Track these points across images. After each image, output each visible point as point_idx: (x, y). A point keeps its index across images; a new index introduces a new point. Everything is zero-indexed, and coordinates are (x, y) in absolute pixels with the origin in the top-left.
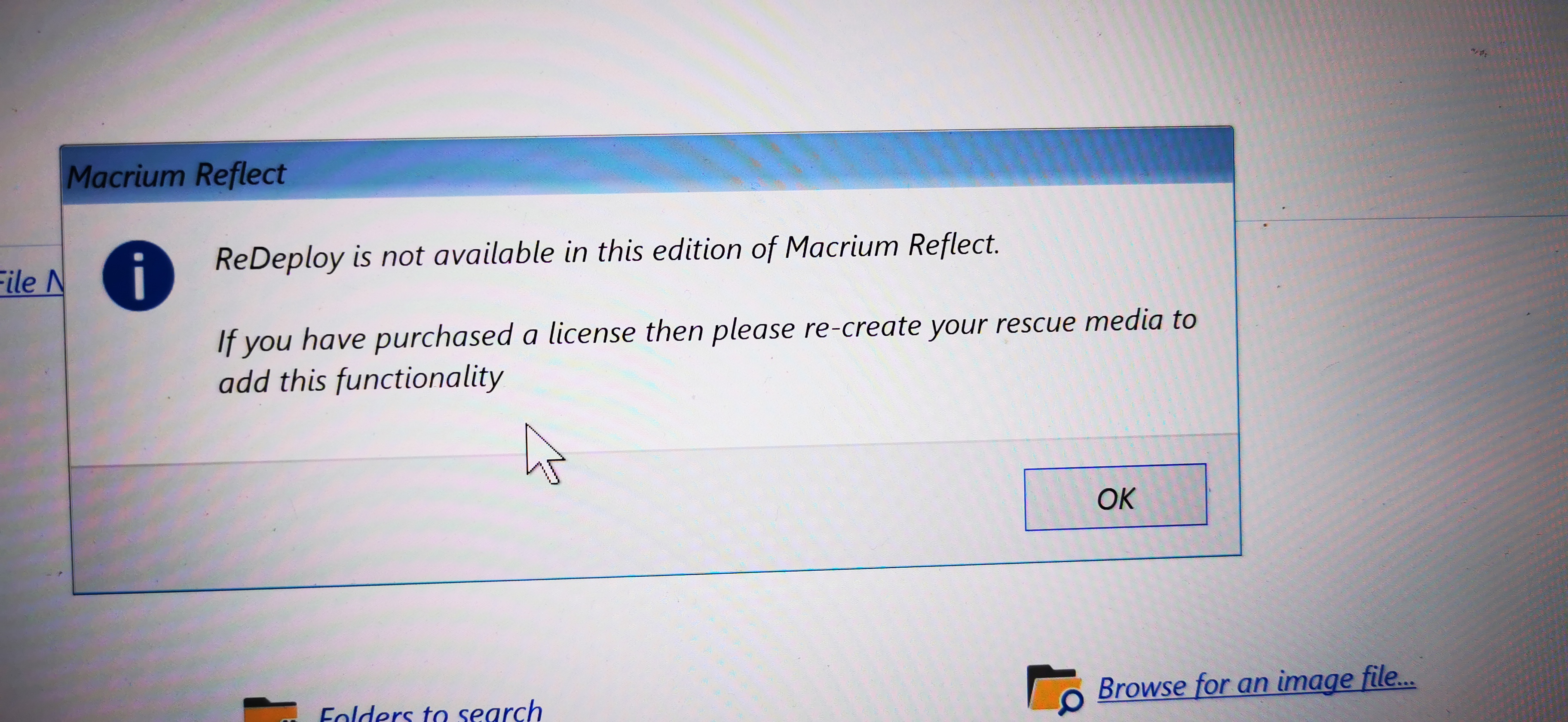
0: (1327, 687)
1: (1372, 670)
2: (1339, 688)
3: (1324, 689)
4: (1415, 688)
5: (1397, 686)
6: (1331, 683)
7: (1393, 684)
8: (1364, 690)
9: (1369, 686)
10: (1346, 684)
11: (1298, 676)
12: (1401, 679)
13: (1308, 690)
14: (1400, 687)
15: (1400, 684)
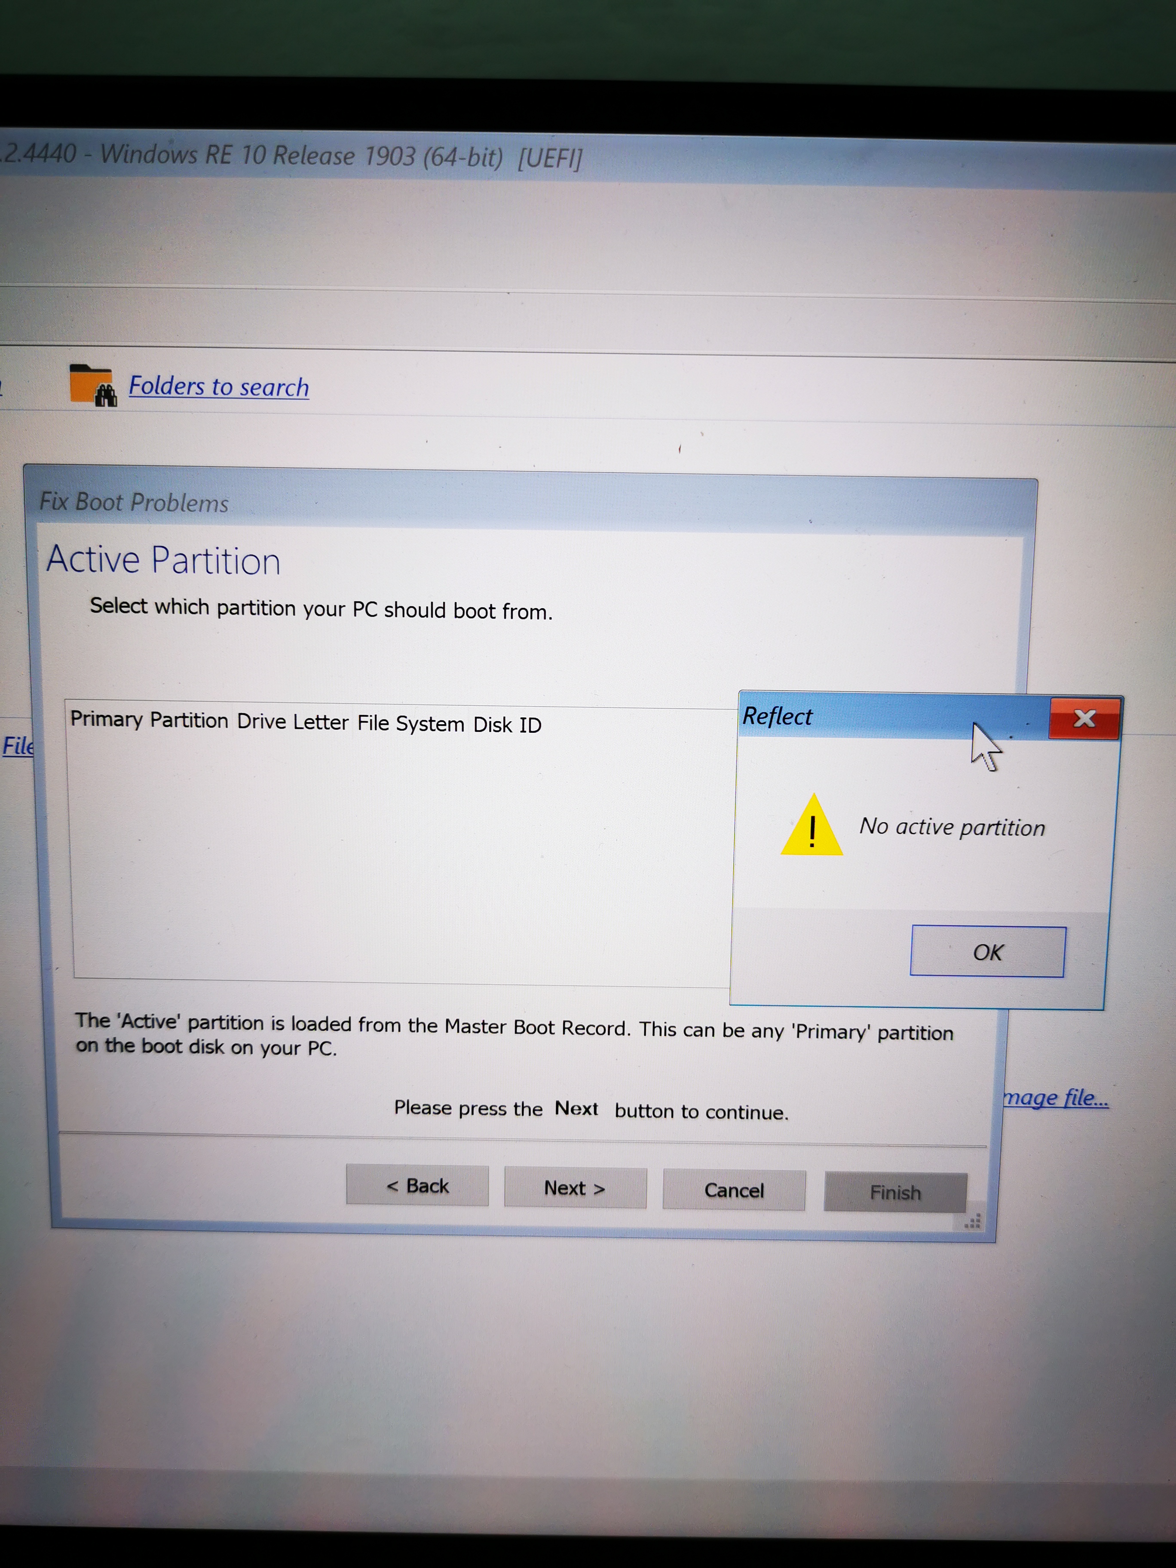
0: (1036, 1104)
1: (1073, 1092)
2: (1046, 1104)
3: (1033, 1104)
4: (1108, 1108)
5: (1093, 1106)
6: (1039, 1100)
7: (1090, 1104)
8: (1065, 1107)
9: (1070, 1104)
10: (1051, 1102)
11: (1012, 1094)
12: (1097, 1101)
13: (1020, 1104)
14: (1100, 1106)
15: (1096, 1104)
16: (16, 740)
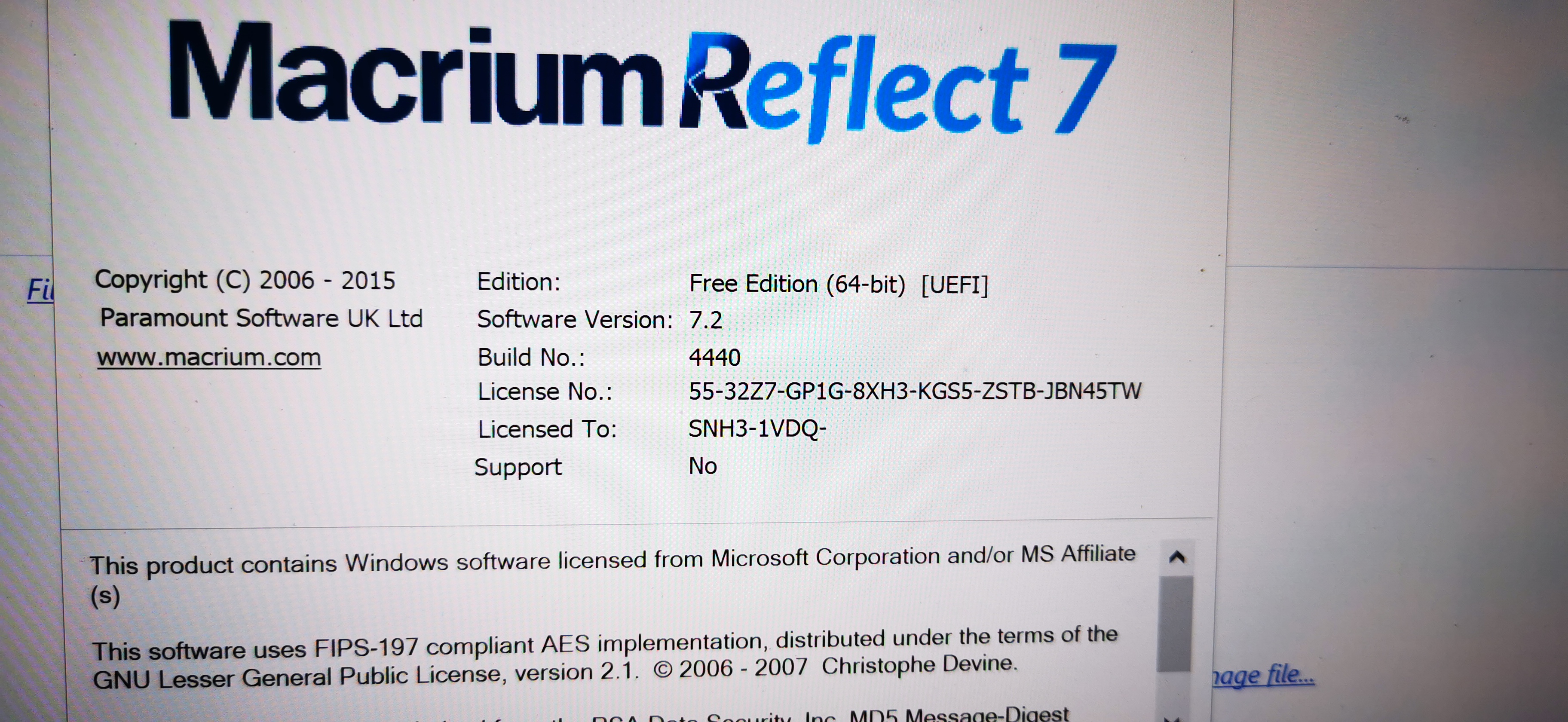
0: (1237, 682)
1: (1278, 668)
2: (1248, 683)
3: (1235, 684)
4: (1314, 684)
5: (1298, 683)
6: (1240, 678)
7: (1295, 681)
8: (1269, 685)
9: (1274, 682)
10: (1253, 680)
12: (1301, 677)
13: (1220, 684)
14: (1305, 683)
15: (1300, 680)
16: (44, 283)
